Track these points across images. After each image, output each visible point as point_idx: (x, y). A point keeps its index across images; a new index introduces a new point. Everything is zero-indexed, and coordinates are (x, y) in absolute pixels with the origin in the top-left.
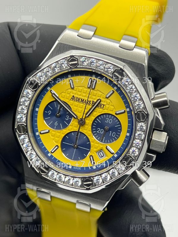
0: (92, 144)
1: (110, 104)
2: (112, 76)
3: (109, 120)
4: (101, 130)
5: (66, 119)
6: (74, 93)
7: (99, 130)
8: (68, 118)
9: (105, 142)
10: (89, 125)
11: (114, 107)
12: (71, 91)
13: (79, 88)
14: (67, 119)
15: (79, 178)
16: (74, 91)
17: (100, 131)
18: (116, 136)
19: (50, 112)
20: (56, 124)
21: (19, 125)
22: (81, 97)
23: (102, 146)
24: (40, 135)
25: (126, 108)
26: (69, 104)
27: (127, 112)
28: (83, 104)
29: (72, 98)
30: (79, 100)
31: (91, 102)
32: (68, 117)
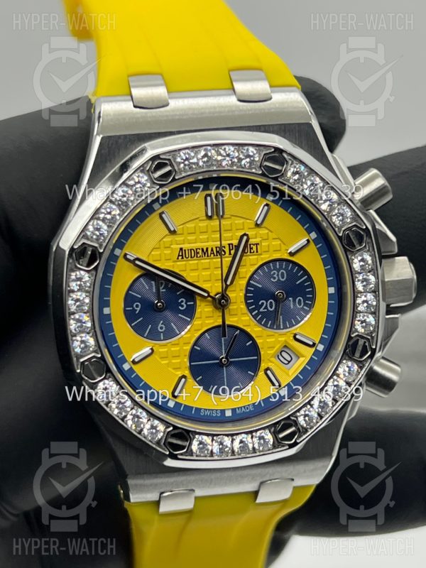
0: (259, 341)
1: (271, 237)
2: (261, 172)
3: (278, 275)
4: (269, 302)
5: (180, 307)
6: (179, 241)
7: (265, 305)
8: (183, 304)
9: (285, 327)
10: (239, 301)
11: (281, 240)
12: (170, 240)
13: (187, 225)
14: (182, 306)
15: (264, 428)
16: (178, 238)
17: (266, 308)
18: (305, 304)
19: (137, 306)
20: (161, 328)
21: (83, 362)
22: (199, 245)
23: (283, 339)
24: (134, 367)
25: (309, 234)
26: (176, 270)
27: (313, 240)
28: (208, 261)
29: (179, 256)
30: (198, 253)
31: (224, 247)
32: (182, 301)
